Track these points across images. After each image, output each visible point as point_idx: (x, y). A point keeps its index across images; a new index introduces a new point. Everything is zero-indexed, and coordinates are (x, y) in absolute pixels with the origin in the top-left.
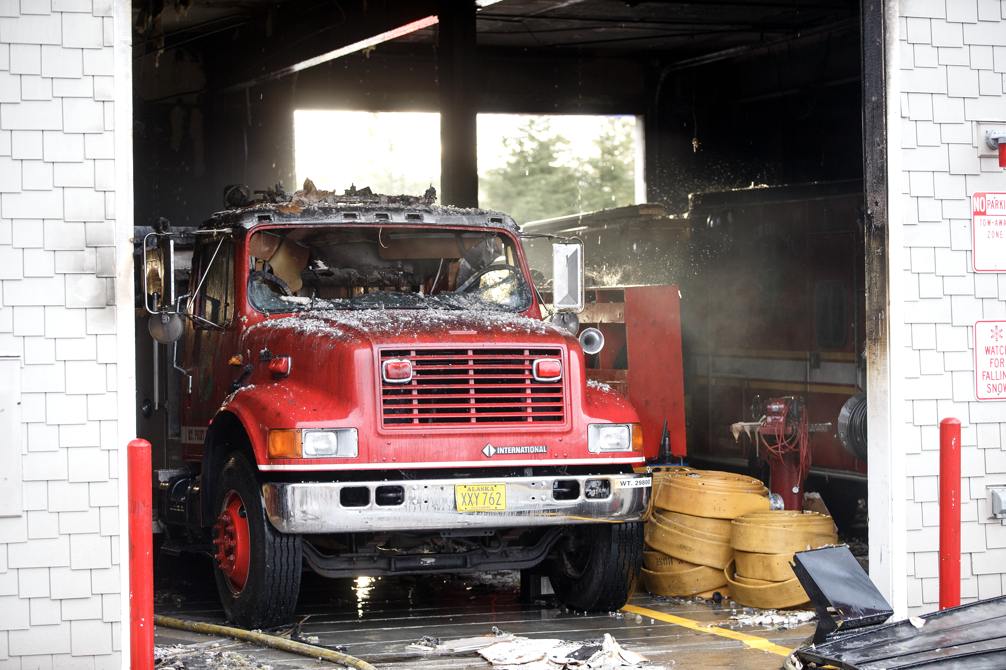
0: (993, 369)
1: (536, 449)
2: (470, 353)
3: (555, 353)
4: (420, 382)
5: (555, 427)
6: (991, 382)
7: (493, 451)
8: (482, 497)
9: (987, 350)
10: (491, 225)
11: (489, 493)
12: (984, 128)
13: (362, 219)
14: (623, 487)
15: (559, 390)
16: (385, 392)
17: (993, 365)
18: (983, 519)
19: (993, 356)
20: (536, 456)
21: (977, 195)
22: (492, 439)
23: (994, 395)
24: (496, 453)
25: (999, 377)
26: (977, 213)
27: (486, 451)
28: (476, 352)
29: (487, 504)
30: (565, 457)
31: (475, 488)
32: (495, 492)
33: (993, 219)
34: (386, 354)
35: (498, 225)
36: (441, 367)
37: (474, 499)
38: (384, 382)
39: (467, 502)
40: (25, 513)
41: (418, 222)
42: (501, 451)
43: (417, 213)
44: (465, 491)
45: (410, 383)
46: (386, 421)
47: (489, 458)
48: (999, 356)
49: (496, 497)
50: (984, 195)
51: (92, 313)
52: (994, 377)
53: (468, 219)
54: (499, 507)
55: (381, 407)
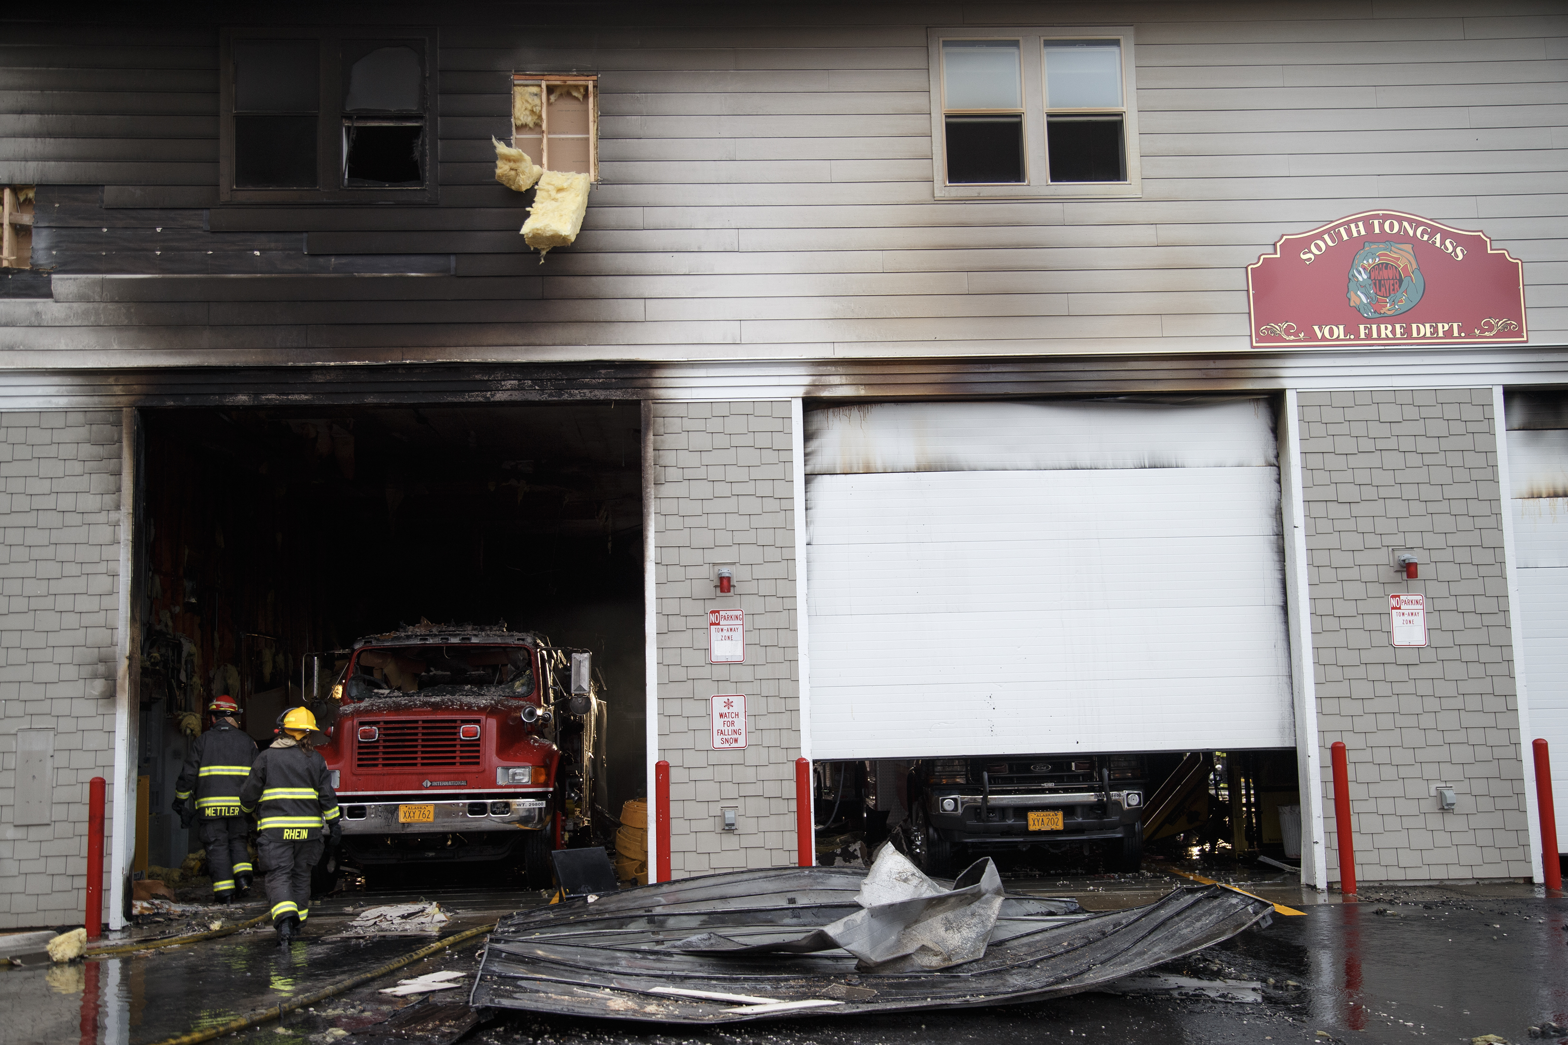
0: (726, 728)
1: (459, 783)
2: (420, 723)
3: (477, 722)
4: (385, 741)
5: (473, 768)
6: (724, 737)
7: (429, 783)
8: (417, 813)
9: (721, 715)
10: (516, 642)
11: (423, 811)
12: (717, 568)
13: (430, 641)
14: (519, 807)
15: (478, 745)
16: (360, 748)
17: (726, 725)
18: (719, 830)
19: (726, 719)
20: (459, 787)
21: (712, 612)
22: (430, 776)
23: (727, 745)
24: (431, 785)
25: (730, 733)
26: (712, 624)
27: (424, 784)
28: (424, 721)
29: (421, 818)
30: (480, 788)
31: (413, 807)
32: (426, 810)
33: (725, 628)
34: (362, 724)
35: (521, 642)
36: (398, 731)
37: (412, 815)
38: (359, 741)
39: (407, 816)
40: (53, 823)
41: (468, 642)
42: (435, 784)
43: (468, 636)
44: (406, 809)
45: (378, 741)
46: (359, 766)
47: (427, 788)
48: (730, 719)
49: (427, 813)
50: (718, 612)
51: (101, 702)
52: (726, 733)
53: (501, 639)
54: (428, 820)
55: (356, 756)
